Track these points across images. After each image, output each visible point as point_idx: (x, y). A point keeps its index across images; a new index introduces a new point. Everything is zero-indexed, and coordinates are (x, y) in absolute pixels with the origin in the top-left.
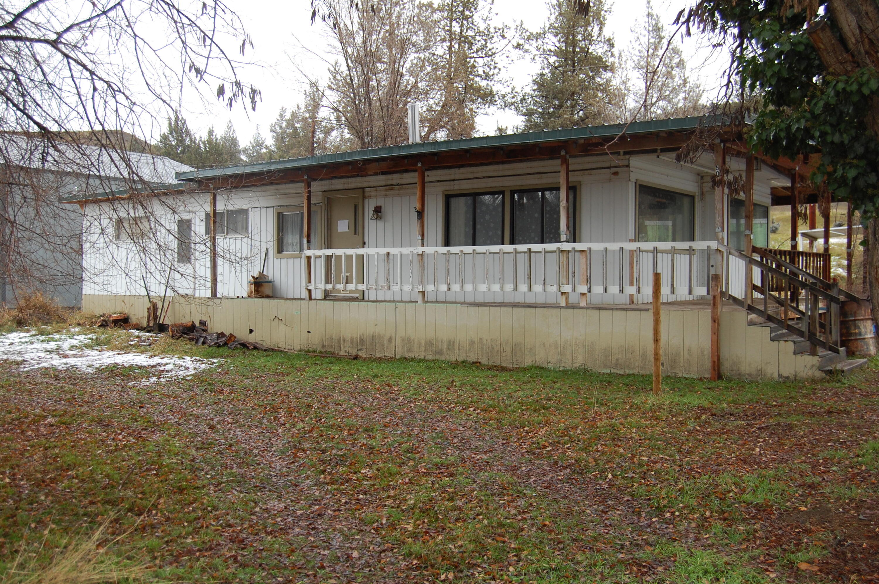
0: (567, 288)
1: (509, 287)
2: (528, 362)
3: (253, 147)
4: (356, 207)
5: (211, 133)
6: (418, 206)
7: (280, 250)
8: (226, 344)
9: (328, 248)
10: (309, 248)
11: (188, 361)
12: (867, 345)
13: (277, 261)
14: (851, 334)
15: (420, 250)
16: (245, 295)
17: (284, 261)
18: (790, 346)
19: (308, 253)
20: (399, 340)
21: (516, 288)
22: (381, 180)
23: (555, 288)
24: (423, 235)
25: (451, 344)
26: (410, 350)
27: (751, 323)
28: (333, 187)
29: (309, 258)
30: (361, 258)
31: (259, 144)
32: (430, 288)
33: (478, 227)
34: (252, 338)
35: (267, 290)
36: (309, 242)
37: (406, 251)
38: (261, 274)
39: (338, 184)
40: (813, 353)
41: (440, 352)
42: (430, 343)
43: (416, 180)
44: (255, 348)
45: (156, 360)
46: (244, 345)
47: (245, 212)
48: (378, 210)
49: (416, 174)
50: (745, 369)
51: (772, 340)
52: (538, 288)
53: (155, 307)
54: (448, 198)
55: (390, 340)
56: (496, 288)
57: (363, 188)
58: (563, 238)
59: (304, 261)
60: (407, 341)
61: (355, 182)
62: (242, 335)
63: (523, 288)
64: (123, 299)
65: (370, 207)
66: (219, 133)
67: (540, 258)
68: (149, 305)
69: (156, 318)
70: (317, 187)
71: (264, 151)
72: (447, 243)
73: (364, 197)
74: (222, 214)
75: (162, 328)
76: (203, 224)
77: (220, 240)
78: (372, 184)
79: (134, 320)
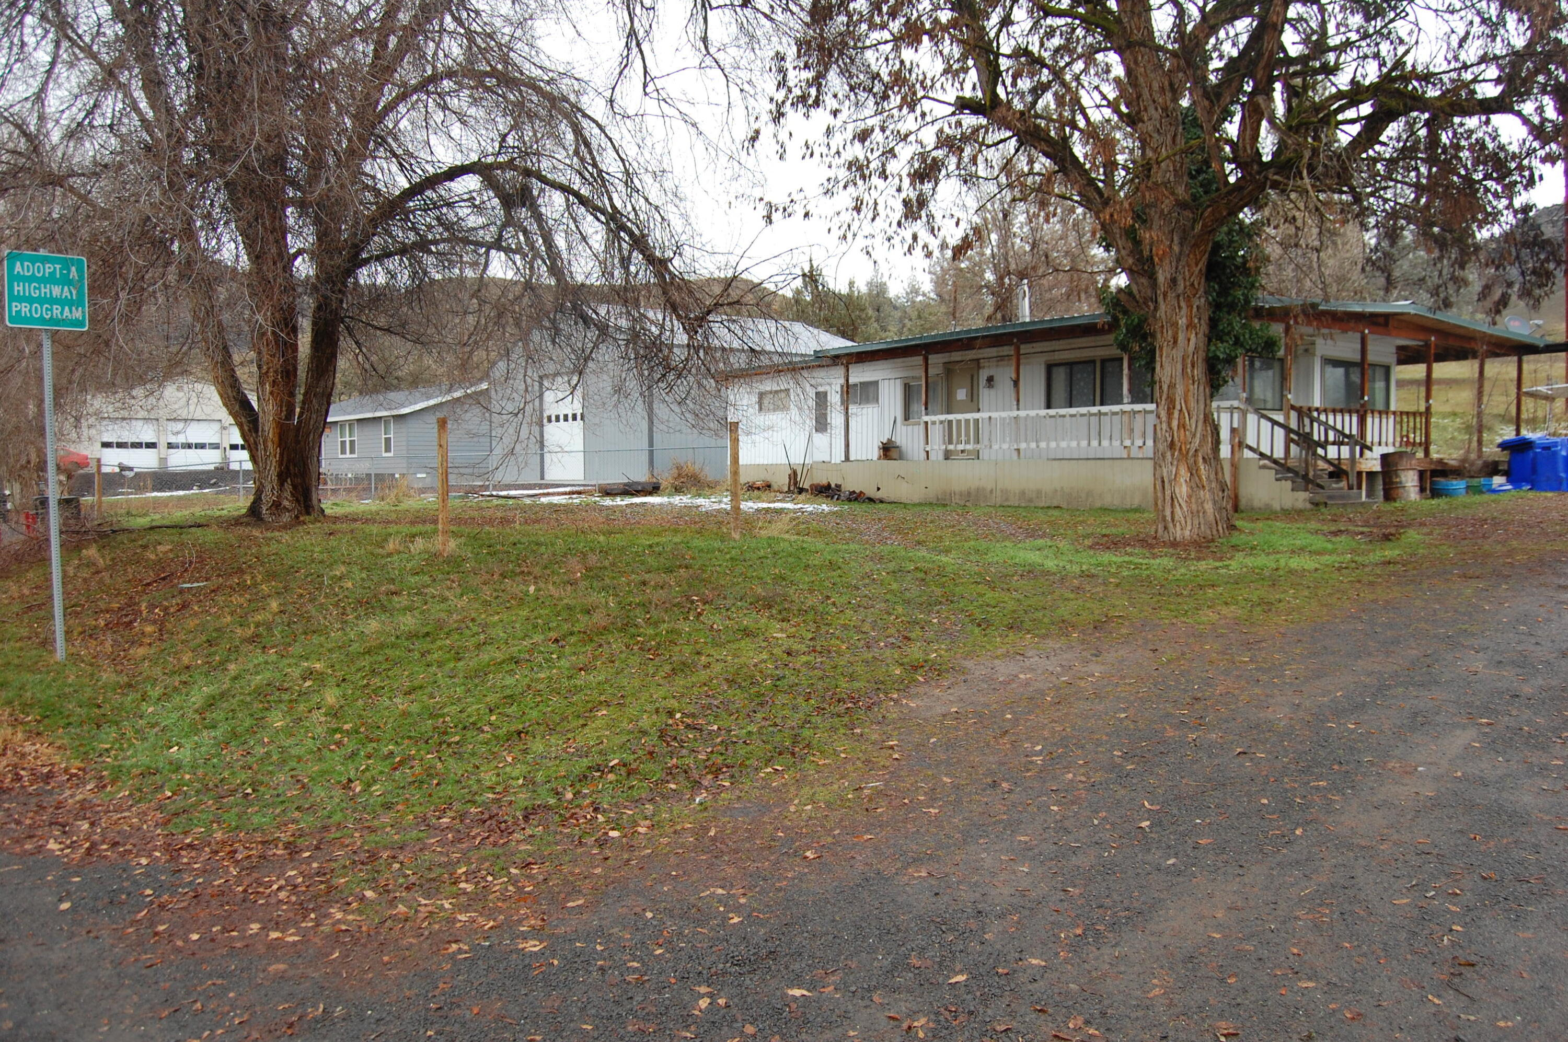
0: (1127, 443)
1: (1084, 443)
2: (1098, 504)
3: (907, 293)
4: (972, 377)
5: (851, 284)
6: (1014, 376)
7: (907, 417)
8: (856, 499)
9: (948, 413)
10: (927, 414)
11: (824, 507)
12: (1408, 492)
13: (904, 428)
14: (1393, 483)
15: (1015, 413)
16: (875, 458)
17: (910, 428)
18: (1289, 483)
19: (926, 418)
20: (998, 492)
21: (1089, 444)
22: (993, 352)
23: (1119, 442)
24: (1018, 401)
25: (1039, 492)
26: (1007, 500)
27: (1264, 467)
28: (953, 359)
29: (926, 423)
30: (977, 421)
31: (915, 291)
32: (1023, 446)
33: (1074, 393)
34: (879, 495)
35: (893, 453)
36: (926, 409)
37: (1004, 414)
38: (890, 440)
39: (956, 356)
40: (1306, 490)
41: (1031, 500)
42: (1023, 493)
43: (1012, 353)
44: (881, 502)
45: (800, 506)
46: (871, 500)
47: (876, 383)
48: (990, 380)
49: (1013, 348)
50: (1257, 504)
51: (1277, 480)
52: (1105, 443)
53: (795, 473)
54: (1050, 368)
55: (991, 491)
56: (1074, 444)
57: (978, 360)
58: (1125, 400)
59: (922, 427)
60: (1005, 492)
61: (971, 354)
62: (871, 492)
63: (1095, 443)
64: (766, 467)
65: (984, 375)
66: (862, 287)
67: (1108, 418)
68: (790, 472)
69: (796, 483)
70: (934, 359)
71: (920, 298)
72: (1049, 406)
73: (979, 367)
74: (856, 385)
75: (801, 491)
76: (838, 396)
77: (853, 409)
78: (986, 356)
79: (775, 486)
